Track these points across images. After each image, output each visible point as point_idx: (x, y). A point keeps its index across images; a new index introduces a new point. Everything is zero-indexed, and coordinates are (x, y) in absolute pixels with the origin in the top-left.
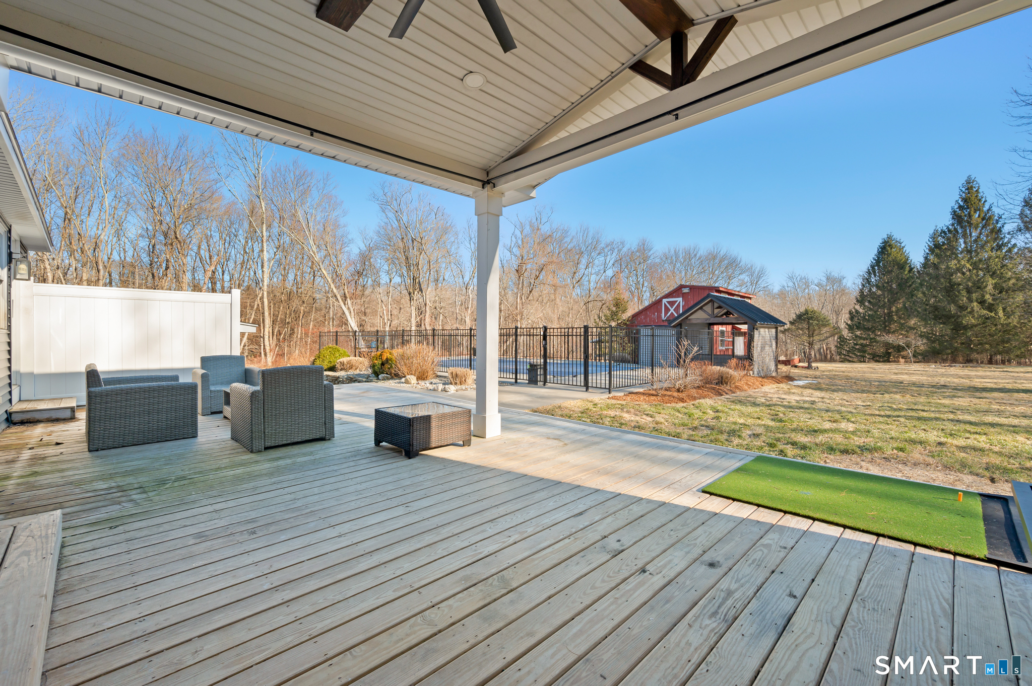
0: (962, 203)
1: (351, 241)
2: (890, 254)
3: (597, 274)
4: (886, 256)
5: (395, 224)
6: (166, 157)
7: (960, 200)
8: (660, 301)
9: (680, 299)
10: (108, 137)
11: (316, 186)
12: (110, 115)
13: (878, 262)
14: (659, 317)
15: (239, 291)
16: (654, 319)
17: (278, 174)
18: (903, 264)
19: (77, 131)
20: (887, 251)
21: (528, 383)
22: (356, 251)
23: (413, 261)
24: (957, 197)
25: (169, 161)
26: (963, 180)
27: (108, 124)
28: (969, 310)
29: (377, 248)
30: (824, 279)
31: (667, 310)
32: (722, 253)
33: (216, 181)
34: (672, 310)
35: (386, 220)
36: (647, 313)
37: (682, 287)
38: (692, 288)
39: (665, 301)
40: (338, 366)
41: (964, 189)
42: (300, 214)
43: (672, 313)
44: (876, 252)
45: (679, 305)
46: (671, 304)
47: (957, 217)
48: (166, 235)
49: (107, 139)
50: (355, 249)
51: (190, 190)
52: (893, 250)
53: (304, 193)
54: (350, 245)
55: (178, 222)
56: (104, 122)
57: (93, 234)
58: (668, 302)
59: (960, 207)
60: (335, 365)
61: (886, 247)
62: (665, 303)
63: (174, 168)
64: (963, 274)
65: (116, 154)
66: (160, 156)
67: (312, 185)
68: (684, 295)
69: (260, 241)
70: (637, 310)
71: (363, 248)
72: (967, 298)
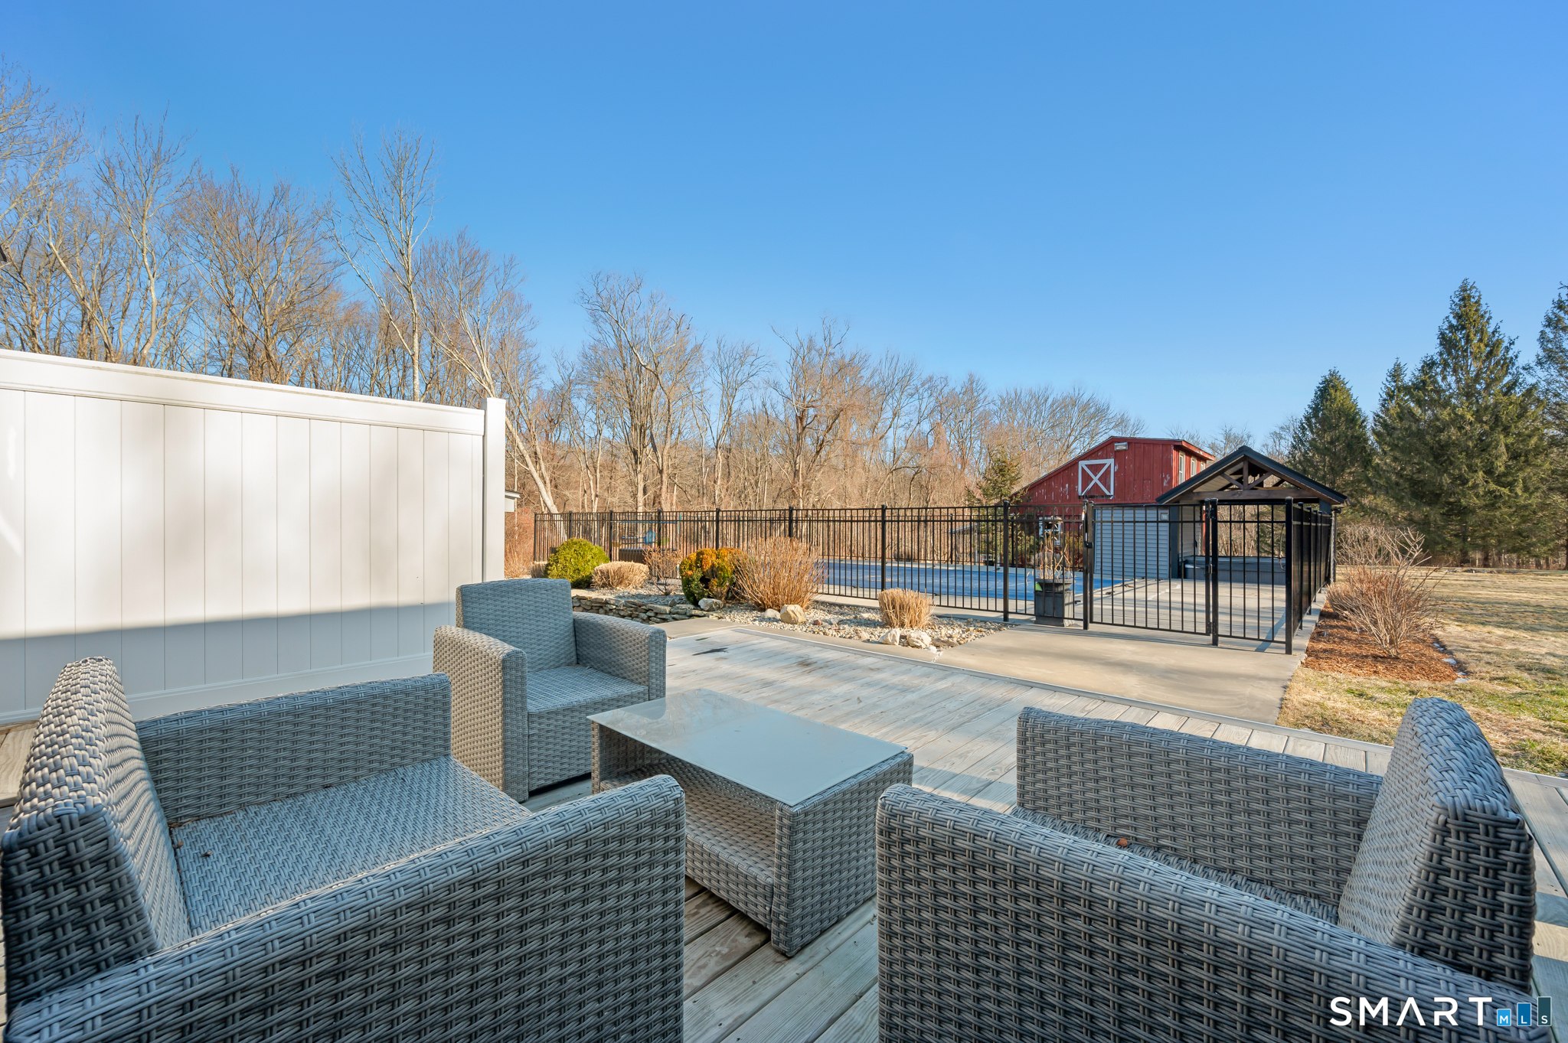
0: (1454, 322)
1: (542, 370)
2: (1335, 399)
3: (908, 426)
4: (1328, 403)
5: (612, 343)
6: (253, 221)
7: (1452, 316)
8: (1073, 464)
9: (1110, 462)
10: (157, 180)
11: (492, 277)
12: (160, 142)
13: (1316, 410)
14: (1073, 490)
15: (503, 402)
16: (1064, 494)
17: (433, 256)
18: (1352, 417)
19: (104, 168)
20: (1330, 395)
21: (1036, 622)
22: (548, 387)
23: (641, 401)
24: (1447, 312)
25: (258, 228)
26: (1456, 286)
27: (156, 157)
28: (1470, 484)
29: (582, 382)
30: (1222, 438)
31: (1087, 479)
32: (1085, 398)
33: (336, 264)
34: (1096, 480)
35: (598, 336)
36: (1050, 485)
37: (1113, 440)
38: (1132, 442)
39: (1082, 464)
40: (596, 579)
41: (1456, 300)
42: (467, 321)
43: (1096, 484)
44: (1312, 397)
45: (1108, 471)
46: (1095, 469)
47: (1447, 343)
48: (250, 353)
49: (156, 185)
50: (549, 379)
51: (290, 277)
52: (1338, 393)
53: (474, 288)
54: (540, 376)
55: (272, 331)
56: (149, 155)
57: (130, 349)
58: (1088, 466)
59: (1451, 326)
60: (591, 578)
61: (1329, 390)
62: (1083, 469)
63: (265, 240)
64: (1461, 428)
65: (169, 211)
66: (243, 220)
67: (487, 274)
68: (1117, 455)
69: (400, 367)
70: (1035, 479)
71: (560, 382)
72: (1467, 466)
